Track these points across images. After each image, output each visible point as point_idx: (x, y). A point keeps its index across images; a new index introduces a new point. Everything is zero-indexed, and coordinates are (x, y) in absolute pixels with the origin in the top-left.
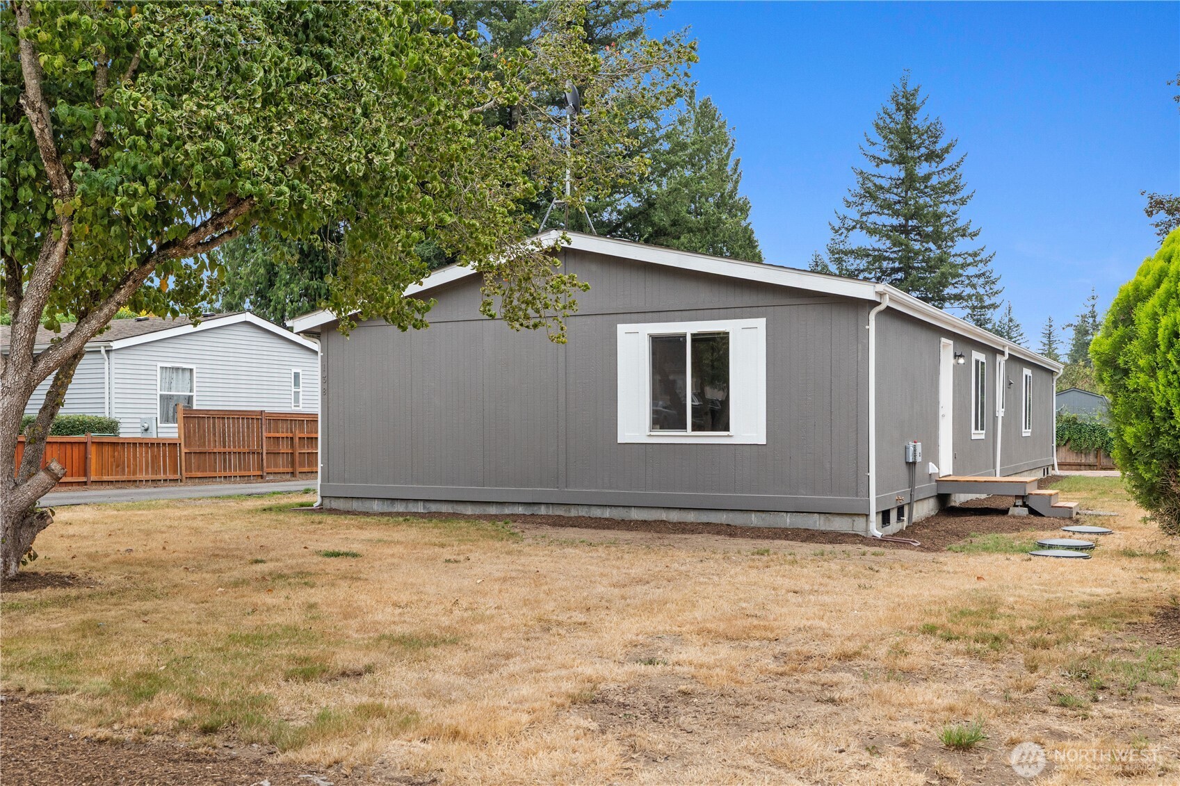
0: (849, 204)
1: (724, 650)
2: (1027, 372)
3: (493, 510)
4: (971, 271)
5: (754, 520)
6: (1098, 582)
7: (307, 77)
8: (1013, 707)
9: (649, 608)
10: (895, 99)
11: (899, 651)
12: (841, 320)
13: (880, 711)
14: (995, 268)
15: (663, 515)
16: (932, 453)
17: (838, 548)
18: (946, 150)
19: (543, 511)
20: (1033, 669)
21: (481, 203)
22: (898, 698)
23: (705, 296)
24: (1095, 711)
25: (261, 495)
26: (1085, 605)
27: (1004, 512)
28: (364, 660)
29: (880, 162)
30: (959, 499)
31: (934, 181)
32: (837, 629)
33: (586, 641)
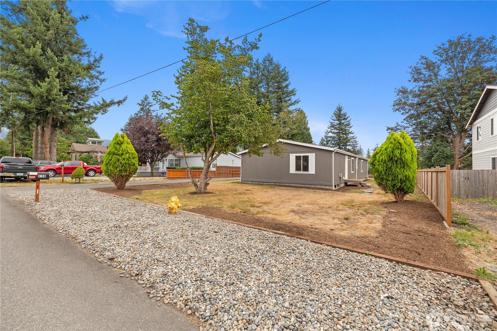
0: (328, 128)
1: (311, 206)
2: (362, 161)
3: (269, 184)
4: (352, 140)
5: (313, 186)
6: (372, 198)
7: (250, 123)
8: (354, 214)
9: (298, 199)
10: (337, 109)
11: (338, 207)
12: (328, 154)
13: (335, 214)
14: (357, 139)
15: (297, 185)
16: (344, 175)
17: (327, 191)
18: (347, 118)
19: (277, 184)
20: (358, 210)
21: (272, 138)
22: (337, 213)
23: (305, 149)
24: (367, 216)
25: (230, 180)
26: (369, 202)
27: (357, 186)
28: (260, 205)
29: (334, 120)
30: (349, 183)
31: (345, 123)
32: (328, 203)
33: (290, 204)
